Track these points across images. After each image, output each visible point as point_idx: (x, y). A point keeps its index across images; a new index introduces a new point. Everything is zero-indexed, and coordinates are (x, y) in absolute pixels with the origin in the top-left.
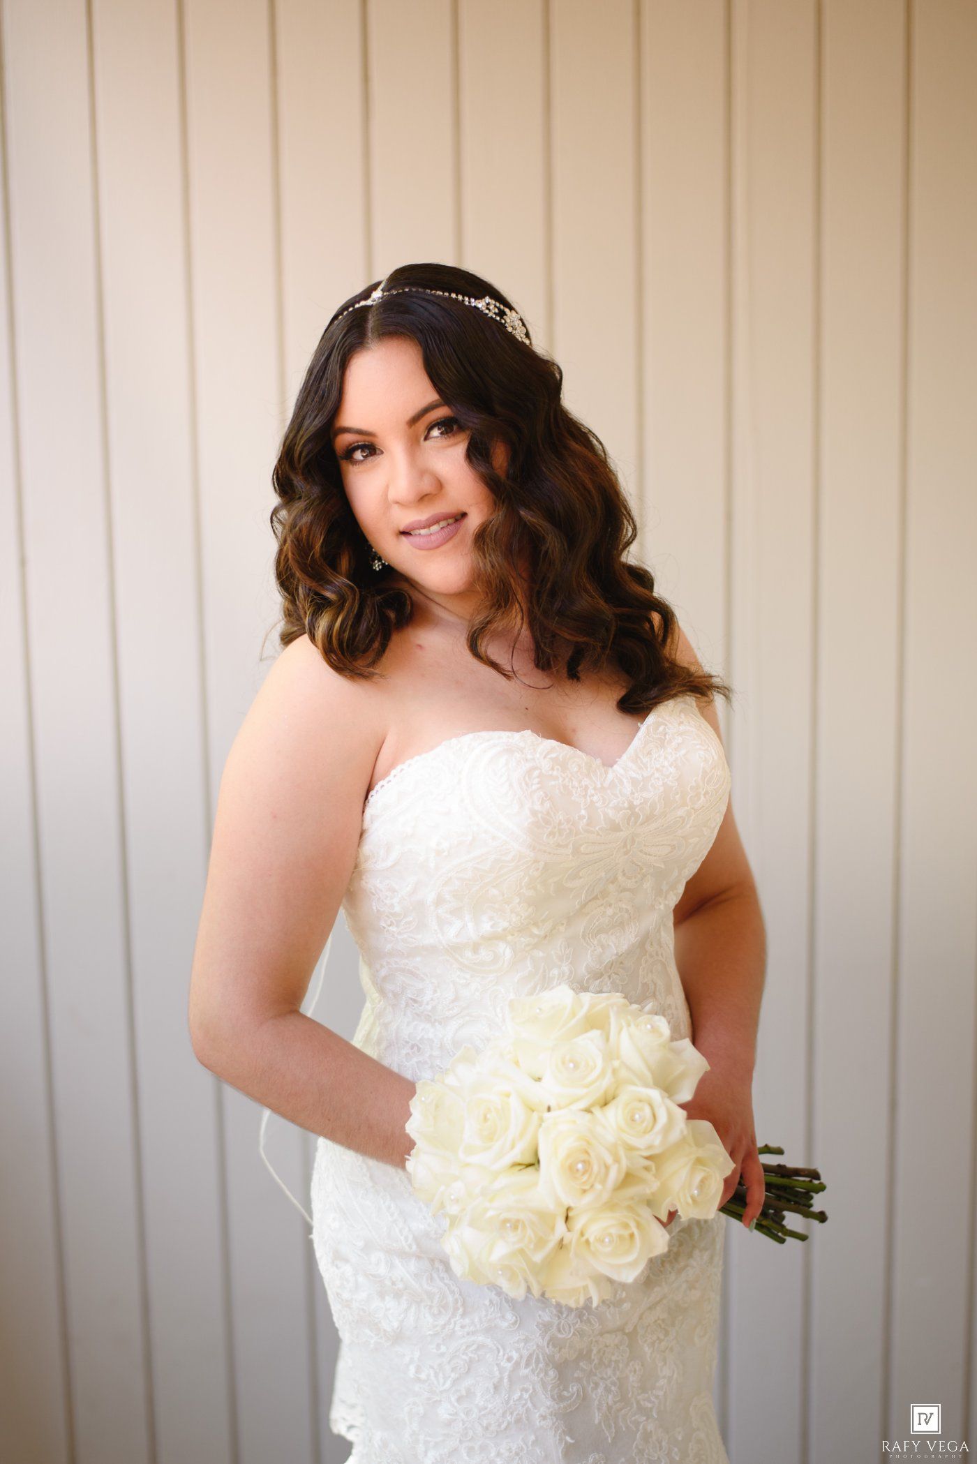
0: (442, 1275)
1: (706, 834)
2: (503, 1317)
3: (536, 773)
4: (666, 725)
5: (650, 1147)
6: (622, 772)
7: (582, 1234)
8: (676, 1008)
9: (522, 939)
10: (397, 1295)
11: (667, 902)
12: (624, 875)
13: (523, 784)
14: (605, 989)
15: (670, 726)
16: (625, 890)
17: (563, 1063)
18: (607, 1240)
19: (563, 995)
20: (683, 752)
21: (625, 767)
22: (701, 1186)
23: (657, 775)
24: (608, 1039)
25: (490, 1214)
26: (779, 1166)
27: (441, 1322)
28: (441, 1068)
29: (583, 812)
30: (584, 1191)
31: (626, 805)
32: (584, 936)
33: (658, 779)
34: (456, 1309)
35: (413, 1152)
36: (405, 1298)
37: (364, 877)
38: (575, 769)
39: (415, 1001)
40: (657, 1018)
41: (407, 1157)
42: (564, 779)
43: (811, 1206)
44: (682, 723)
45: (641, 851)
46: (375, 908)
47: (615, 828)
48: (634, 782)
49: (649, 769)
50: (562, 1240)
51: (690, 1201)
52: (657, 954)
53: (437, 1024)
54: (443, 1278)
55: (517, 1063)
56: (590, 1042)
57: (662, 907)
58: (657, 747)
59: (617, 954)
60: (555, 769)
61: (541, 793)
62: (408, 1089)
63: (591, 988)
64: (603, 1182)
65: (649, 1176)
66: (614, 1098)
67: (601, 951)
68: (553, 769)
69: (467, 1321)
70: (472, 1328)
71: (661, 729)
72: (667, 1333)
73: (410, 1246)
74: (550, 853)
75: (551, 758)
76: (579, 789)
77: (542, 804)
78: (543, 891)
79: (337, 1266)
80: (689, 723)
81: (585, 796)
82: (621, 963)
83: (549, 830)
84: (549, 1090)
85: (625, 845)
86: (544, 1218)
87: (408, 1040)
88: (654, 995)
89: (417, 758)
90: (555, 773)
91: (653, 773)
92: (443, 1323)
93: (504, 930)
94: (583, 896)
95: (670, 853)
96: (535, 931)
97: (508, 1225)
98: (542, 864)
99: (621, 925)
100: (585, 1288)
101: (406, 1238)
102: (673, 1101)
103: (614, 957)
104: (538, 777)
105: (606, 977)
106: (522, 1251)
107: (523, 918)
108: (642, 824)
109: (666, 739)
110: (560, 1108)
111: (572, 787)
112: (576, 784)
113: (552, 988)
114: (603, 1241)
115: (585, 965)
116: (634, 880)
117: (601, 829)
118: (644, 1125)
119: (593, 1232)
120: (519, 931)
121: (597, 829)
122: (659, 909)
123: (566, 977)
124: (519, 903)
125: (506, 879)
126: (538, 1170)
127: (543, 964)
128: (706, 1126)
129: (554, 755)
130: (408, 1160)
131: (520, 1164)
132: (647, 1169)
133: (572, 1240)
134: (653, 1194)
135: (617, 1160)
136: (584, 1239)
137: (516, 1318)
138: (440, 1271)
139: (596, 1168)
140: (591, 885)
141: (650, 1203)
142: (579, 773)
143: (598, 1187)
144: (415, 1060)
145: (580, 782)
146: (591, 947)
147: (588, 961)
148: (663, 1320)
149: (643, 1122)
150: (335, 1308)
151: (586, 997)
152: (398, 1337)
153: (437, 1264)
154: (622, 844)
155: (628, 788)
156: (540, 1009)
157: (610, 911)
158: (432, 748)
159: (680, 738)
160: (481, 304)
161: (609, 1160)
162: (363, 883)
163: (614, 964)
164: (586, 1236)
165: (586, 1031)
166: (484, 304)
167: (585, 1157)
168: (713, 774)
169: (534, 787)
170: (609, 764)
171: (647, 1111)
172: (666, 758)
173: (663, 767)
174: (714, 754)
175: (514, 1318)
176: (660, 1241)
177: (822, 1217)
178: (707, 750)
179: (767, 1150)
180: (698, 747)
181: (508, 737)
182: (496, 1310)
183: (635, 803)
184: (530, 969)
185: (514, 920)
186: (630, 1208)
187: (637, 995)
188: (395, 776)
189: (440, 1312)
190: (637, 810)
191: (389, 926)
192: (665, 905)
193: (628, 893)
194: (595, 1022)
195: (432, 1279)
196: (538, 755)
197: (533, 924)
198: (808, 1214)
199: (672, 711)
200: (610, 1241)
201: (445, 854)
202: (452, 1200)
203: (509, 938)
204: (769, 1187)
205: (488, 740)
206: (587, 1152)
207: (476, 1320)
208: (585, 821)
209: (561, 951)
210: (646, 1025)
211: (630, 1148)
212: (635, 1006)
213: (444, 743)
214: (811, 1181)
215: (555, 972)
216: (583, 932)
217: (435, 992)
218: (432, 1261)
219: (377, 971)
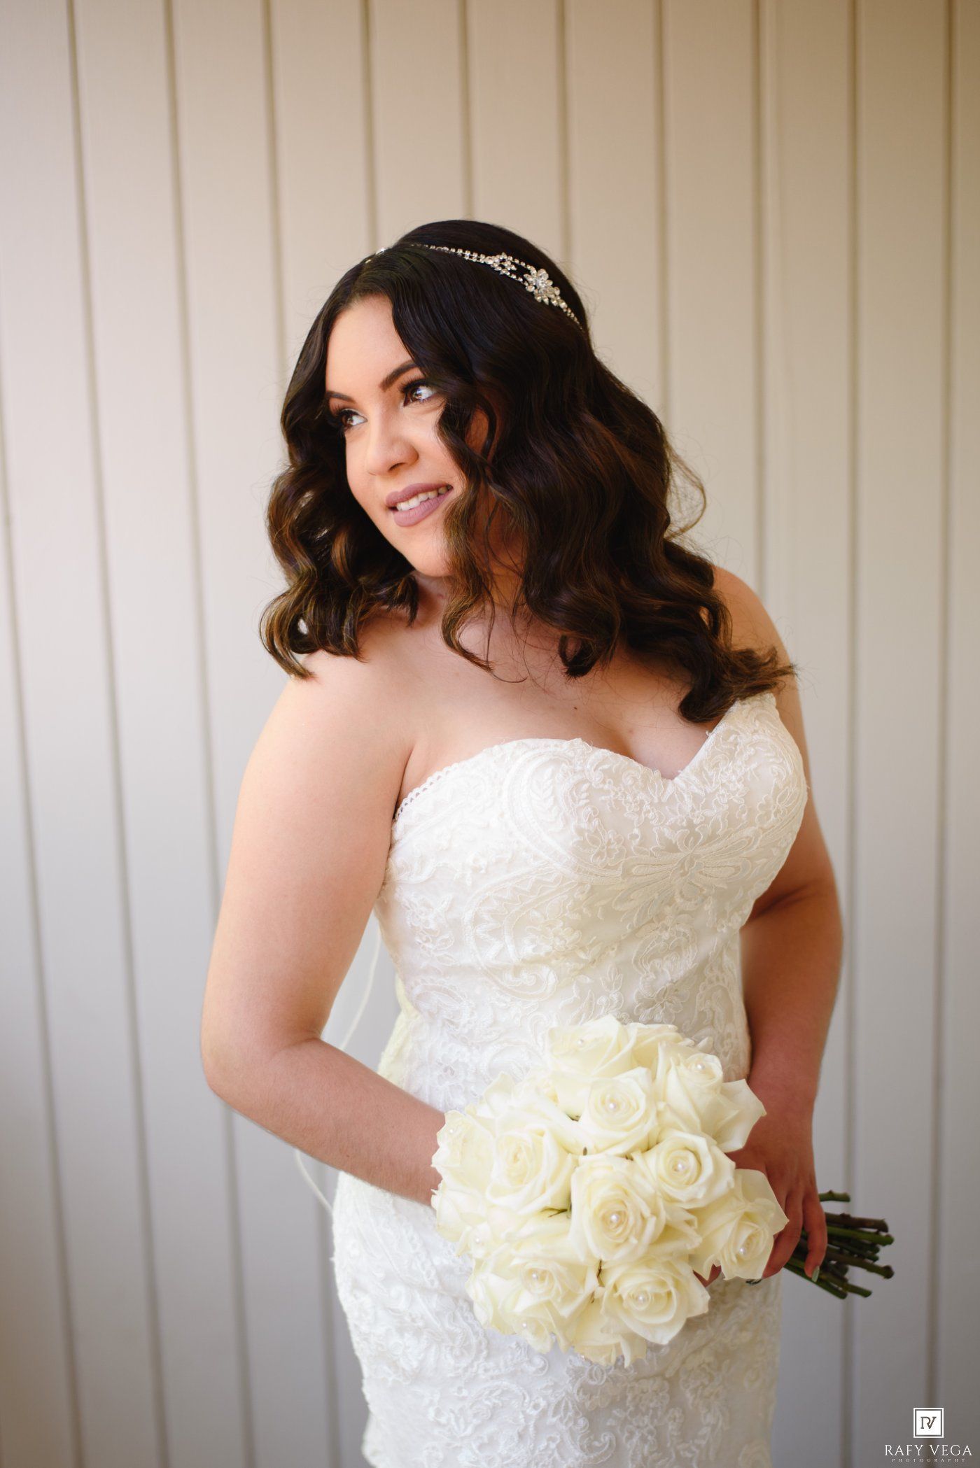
0: (466, 1314)
1: (775, 855)
2: (530, 1362)
3: (585, 786)
4: (738, 734)
5: (692, 1200)
6: (683, 785)
7: (615, 1288)
8: (737, 1037)
9: (568, 963)
10: (417, 1333)
11: (730, 924)
12: (682, 896)
13: (570, 800)
14: (657, 1018)
15: (742, 735)
16: (682, 912)
17: (603, 1103)
18: (641, 1298)
19: (607, 1026)
20: (754, 766)
21: (686, 779)
22: (748, 1244)
23: (722, 792)
24: (654, 1078)
25: (516, 1262)
26: (843, 1216)
27: (464, 1364)
28: (475, 1095)
29: (636, 831)
30: (618, 1245)
31: (684, 824)
32: (636, 962)
33: (723, 795)
34: (480, 1351)
35: (441, 1186)
36: (425, 1337)
37: (398, 890)
38: (630, 782)
39: (452, 1023)
40: (709, 1057)
41: (433, 1191)
42: (617, 793)
43: (876, 1259)
44: (755, 732)
45: (701, 873)
46: (408, 923)
47: (671, 848)
48: (696, 798)
49: (714, 785)
50: (593, 1294)
51: (734, 1259)
52: (718, 979)
53: (474, 1048)
54: (467, 1318)
55: (555, 1099)
56: (633, 1082)
57: (724, 930)
58: (725, 759)
59: (672, 981)
60: (607, 782)
61: (590, 809)
62: (436, 1119)
63: (642, 1017)
64: (639, 1236)
65: (690, 1231)
66: (657, 1143)
67: (655, 977)
68: (604, 782)
69: (491, 1364)
70: (497, 1372)
71: (732, 738)
72: (711, 1379)
73: (432, 1282)
74: (596, 875)
75: (602, 770)
76: (633, 805)
77: (590, 821)
78: (590, 915)
79: (355, 1296)
80: (764, 732)
81: (639, 813)
82: (676, 990)
83: (596, 850)
84: (588, 1131)
85: (683, 867)
86: (574, 1270)
87: (441, 1062)
88: (712, 1024)
89: (455, 765)
90: (606, 787)
91: (717, 790)
92: (465, 1365)
93: (548, 954)
94: (635, 919)
95: (733, 874)
96: (582, 956)
97: (534, 1276)
98: (588, 887)
99: (678, 949)
100: (618, 1346)
101: (428, 1274)
102: (721, 1149)
103: (668, 985)
104: (587, 791)
105: (658, 1005)
106: (548, 1303)
107: (568, 942)
108: (702, 844)
109: (736, 750)
110: (598, 1151)
111: (625, 803)
112: (630, 798)
113: (599, 1018)
114: (637, 1299)
115: (635, 994)
116: (693, 902)
117: (655, 850)
118: (688, 1175)
119: (627, 1288)
120: (565, 956)
121: (651, 849)
122: (722, 932)
123: (614, 1006)
124: (563, 927)
125: (549, 901)
126: (569, 1218)
127: (590, 991)
128: (759, 1177)
129: (606, 767)
130: (434, 1194)
131: (552, 1209)
132: (689, 1223)
133: (602, 1296)
134: (696, 1250)
135: (655, 1213)
136: (616, 1295)
137: (545, 1362)
138: (464, 1310)
139: (631, 1220)
140: (642, 908)
141: (692, 1258)
142: (633, 787)
143: (634, 1241)
144: (448, 1083)
145: (635, 796)
146: (643, 973)
147: (639, 988)
148: (709, 1364)
149: (686, 1172)
150: (355, 1338)
151: (635, 1029)
152: (417, 1377)
153: (461, 1303)
154: (680, 865)
155: (688, 803)
156: (582, 1041)
157: (666, 935)
158: (471, 755)
159: (753, 749)
160: (492, 261)
161: (647, 1213)
162: (397, 895)
163: (668, 991)
164: (620, 1291)
165: (632, 1068)
166: (497, 260)
167: (620, 1208)
168: (787, 790)
169: (582, 803)
170: (669, 776)
171: (692, 1159)
172: (734, 772)
173: (730, 782)
174: (789, 769)
175: (543, 1362)
176: (700, 1299)
177: (887, 1272)
178: (781, 764)
179: (831, 1197)
180: (771, 760)
181: (556, 746)
182: (523, 1352)
183: (694, 821)
184: (575, 995)
185: (558, 944)
186: (669, 1265)
187: (690, 1026)
188: (431, 784)
189: (462, 1354)
190: (697, 829)
191: (426, 942)
192: (728, 927)
193: (686, 915)
194: (642, 1058)
195: (455, 1318)
196: (588, 767)
197: (580, 948)
198: (873, 1269)
199: (747, 717)
200: (644, 1300)
201: (483, 871)
202: (478, 1243)
203: (554, 962)
204: (831, 1238)
205: (533, 749)
206: (623, 1203)
207: (502, 1364)
208: (638, 840)
209: (610, 977)
210: (696, 1066)
211: (671, 1200)
212: (689, 1041)
213: (484, 750)
214: (877, 1233)
215: (603, 999)
216: (636, 957)
217: (472, 1014)
218: (456, 1299)
219: (412, 988)
